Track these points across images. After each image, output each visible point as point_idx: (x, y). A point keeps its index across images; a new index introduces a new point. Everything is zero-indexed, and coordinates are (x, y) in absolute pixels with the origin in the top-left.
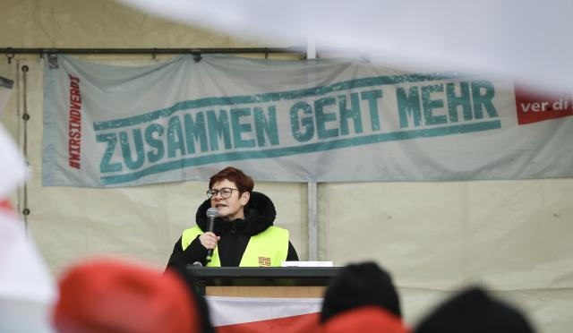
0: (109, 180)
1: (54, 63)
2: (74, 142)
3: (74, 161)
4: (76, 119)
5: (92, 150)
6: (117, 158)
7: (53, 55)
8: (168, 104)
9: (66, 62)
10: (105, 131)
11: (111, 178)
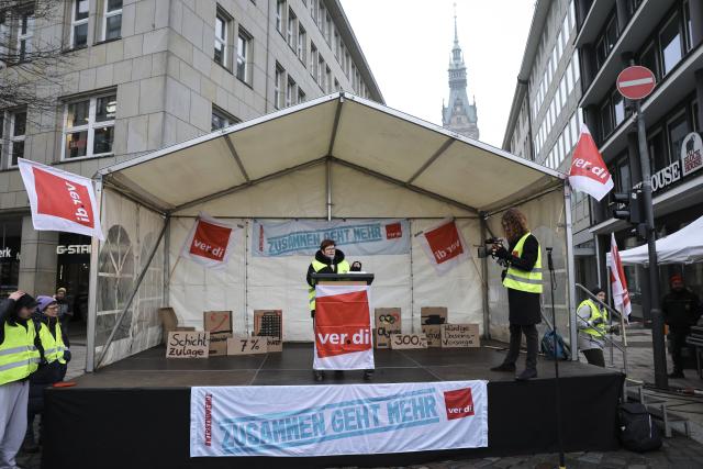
0: (272, 255)
1: (255, 221)
2: (261, 244)
3: (261, 249)
4: (261, 237)
5: (266, 246)
6: (274, 248)
7: (255, 219)
8: (289, 232)
9: (259, 221)
10: (270, 240)
11: (272, 254)
